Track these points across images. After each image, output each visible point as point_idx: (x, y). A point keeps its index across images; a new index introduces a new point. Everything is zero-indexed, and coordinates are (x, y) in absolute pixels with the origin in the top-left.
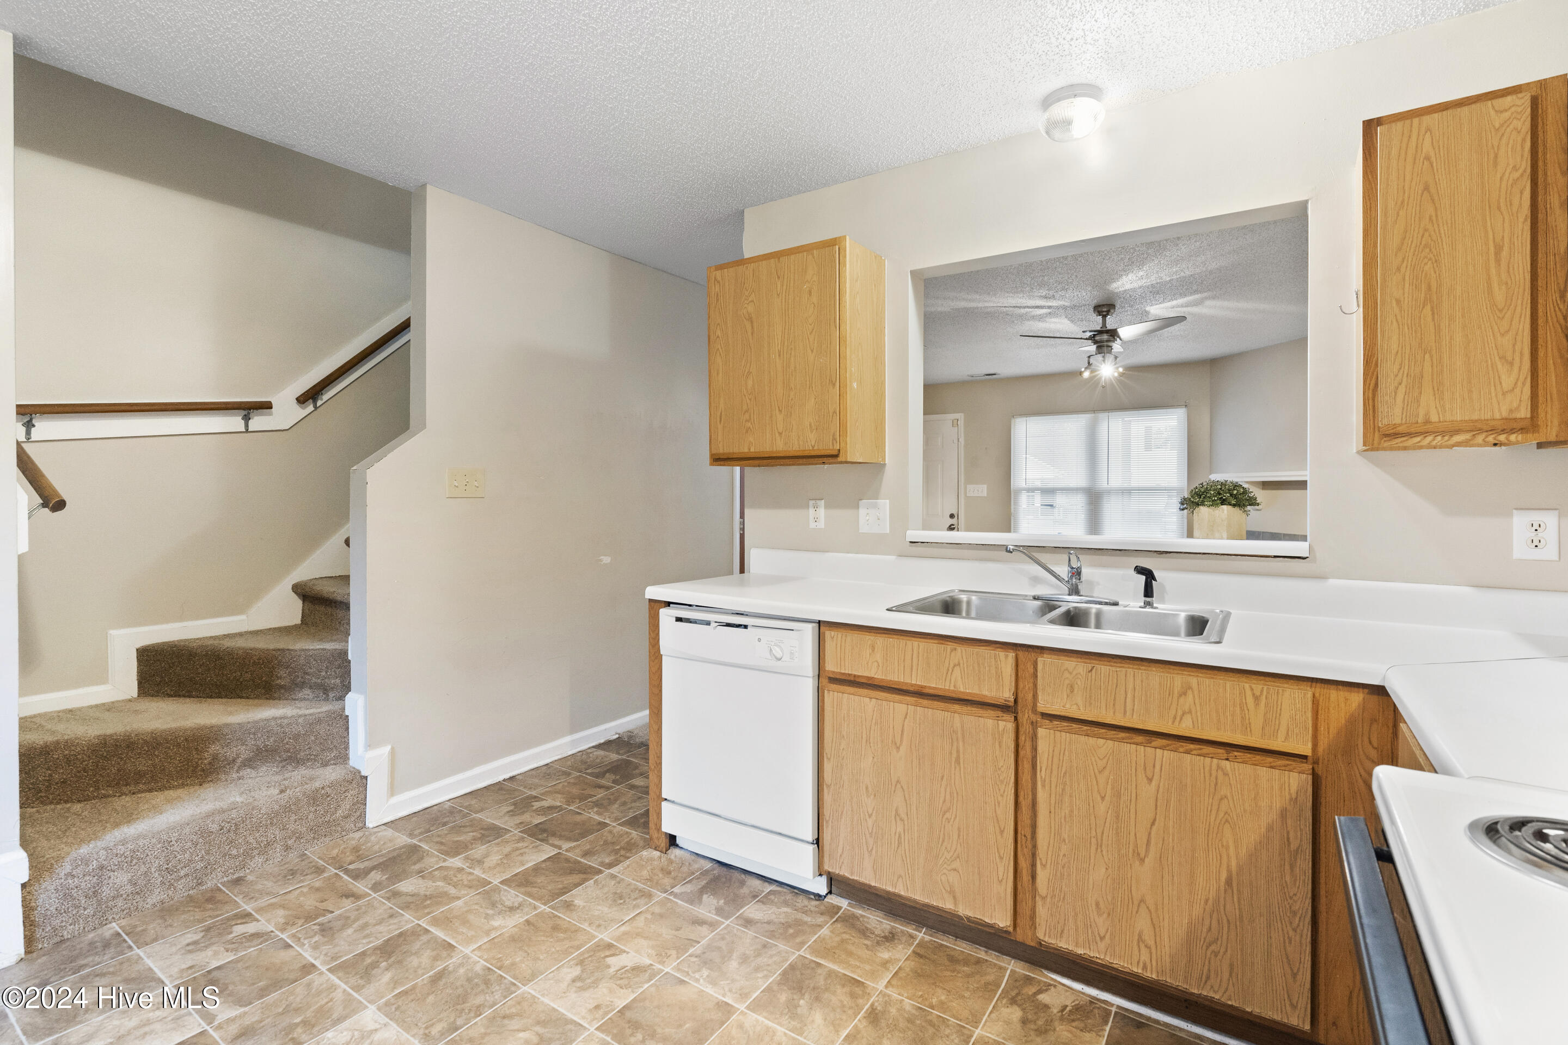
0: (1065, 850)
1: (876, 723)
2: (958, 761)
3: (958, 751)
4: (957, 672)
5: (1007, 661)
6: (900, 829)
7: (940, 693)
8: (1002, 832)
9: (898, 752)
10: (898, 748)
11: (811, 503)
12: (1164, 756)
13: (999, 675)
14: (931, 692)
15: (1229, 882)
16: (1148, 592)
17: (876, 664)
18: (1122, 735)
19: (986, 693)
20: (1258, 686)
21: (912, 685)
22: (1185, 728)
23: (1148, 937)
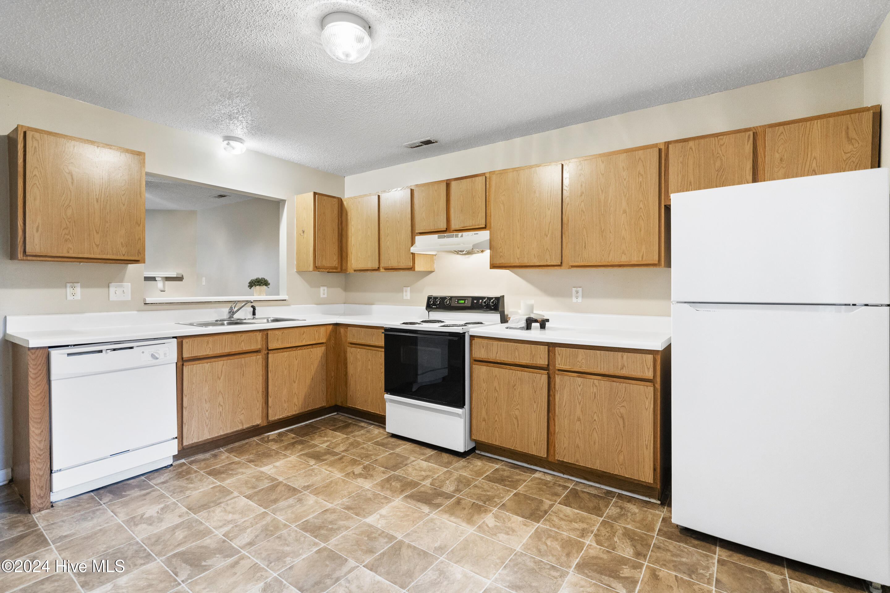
0: (276, 389)
1: (210, 372)
2: (243, 375)
3: (243, 371)
4: (243, 343)
5: (259, 336)
6: (221, 409)
7: (237, 353)
8: (258, 392)
9: (220, 380)
10: (220, 379)
11: (68, 285)
12: (299, 352)
13: (257, 341)
14: (234, 353)
15: (312, 379)
16: (254, 314)
17: (209, 349)
18: (291, 349)
19: (253, 348)
20: (315, 328)
21: (226, 353)
22: (304, 343)
23: (297, 403)
